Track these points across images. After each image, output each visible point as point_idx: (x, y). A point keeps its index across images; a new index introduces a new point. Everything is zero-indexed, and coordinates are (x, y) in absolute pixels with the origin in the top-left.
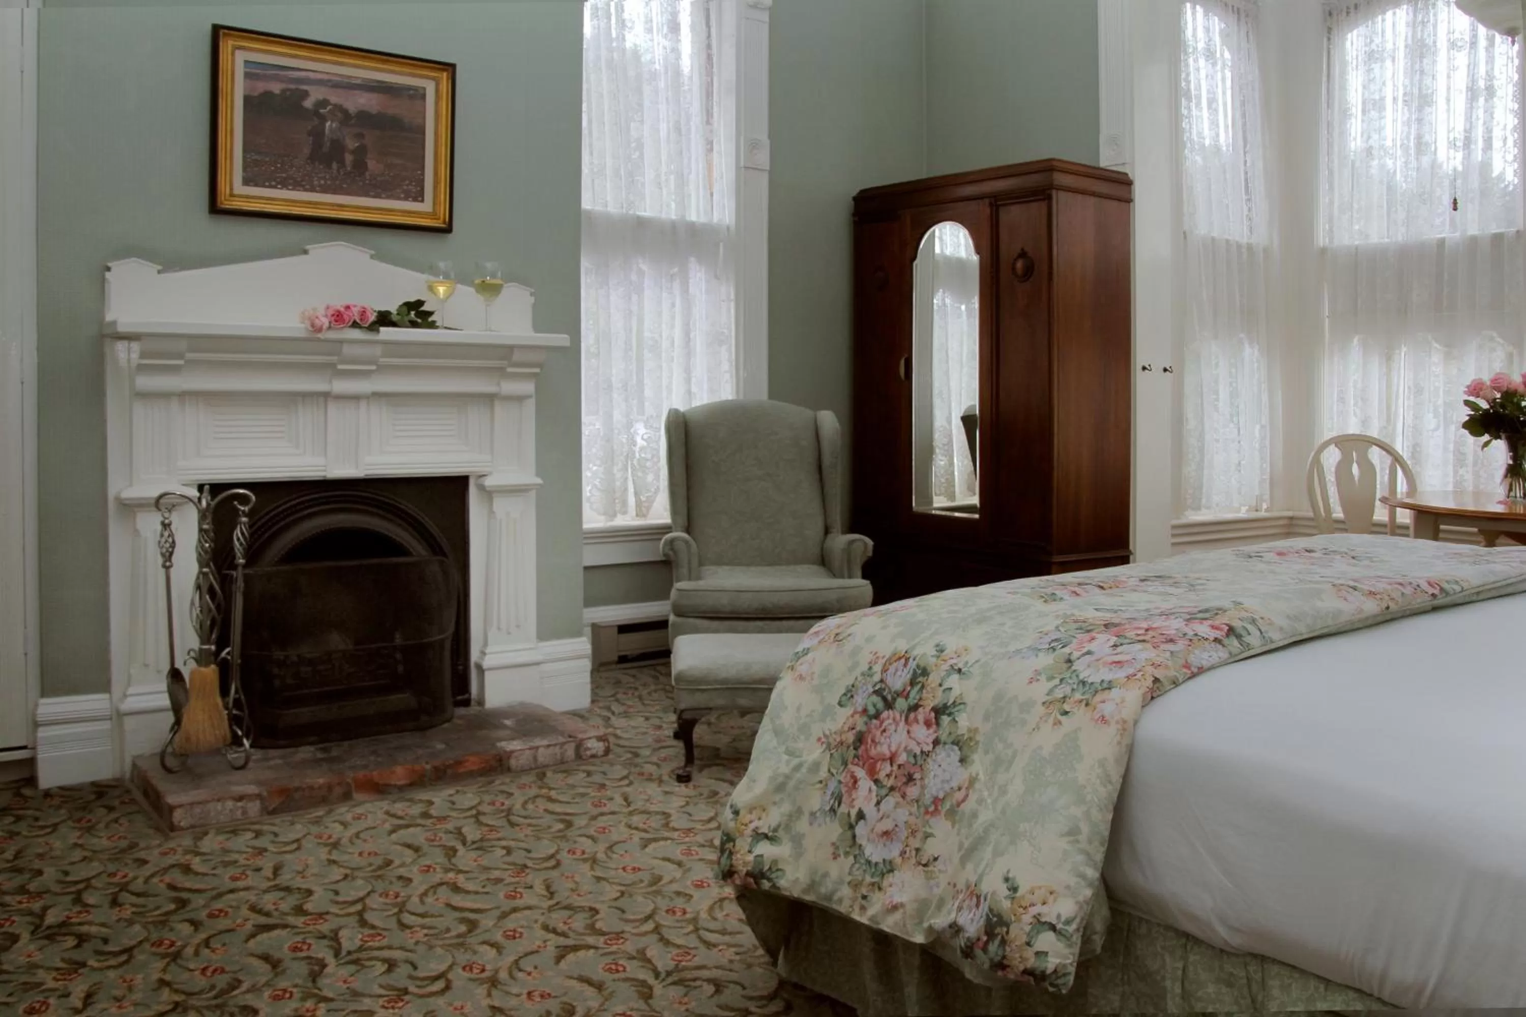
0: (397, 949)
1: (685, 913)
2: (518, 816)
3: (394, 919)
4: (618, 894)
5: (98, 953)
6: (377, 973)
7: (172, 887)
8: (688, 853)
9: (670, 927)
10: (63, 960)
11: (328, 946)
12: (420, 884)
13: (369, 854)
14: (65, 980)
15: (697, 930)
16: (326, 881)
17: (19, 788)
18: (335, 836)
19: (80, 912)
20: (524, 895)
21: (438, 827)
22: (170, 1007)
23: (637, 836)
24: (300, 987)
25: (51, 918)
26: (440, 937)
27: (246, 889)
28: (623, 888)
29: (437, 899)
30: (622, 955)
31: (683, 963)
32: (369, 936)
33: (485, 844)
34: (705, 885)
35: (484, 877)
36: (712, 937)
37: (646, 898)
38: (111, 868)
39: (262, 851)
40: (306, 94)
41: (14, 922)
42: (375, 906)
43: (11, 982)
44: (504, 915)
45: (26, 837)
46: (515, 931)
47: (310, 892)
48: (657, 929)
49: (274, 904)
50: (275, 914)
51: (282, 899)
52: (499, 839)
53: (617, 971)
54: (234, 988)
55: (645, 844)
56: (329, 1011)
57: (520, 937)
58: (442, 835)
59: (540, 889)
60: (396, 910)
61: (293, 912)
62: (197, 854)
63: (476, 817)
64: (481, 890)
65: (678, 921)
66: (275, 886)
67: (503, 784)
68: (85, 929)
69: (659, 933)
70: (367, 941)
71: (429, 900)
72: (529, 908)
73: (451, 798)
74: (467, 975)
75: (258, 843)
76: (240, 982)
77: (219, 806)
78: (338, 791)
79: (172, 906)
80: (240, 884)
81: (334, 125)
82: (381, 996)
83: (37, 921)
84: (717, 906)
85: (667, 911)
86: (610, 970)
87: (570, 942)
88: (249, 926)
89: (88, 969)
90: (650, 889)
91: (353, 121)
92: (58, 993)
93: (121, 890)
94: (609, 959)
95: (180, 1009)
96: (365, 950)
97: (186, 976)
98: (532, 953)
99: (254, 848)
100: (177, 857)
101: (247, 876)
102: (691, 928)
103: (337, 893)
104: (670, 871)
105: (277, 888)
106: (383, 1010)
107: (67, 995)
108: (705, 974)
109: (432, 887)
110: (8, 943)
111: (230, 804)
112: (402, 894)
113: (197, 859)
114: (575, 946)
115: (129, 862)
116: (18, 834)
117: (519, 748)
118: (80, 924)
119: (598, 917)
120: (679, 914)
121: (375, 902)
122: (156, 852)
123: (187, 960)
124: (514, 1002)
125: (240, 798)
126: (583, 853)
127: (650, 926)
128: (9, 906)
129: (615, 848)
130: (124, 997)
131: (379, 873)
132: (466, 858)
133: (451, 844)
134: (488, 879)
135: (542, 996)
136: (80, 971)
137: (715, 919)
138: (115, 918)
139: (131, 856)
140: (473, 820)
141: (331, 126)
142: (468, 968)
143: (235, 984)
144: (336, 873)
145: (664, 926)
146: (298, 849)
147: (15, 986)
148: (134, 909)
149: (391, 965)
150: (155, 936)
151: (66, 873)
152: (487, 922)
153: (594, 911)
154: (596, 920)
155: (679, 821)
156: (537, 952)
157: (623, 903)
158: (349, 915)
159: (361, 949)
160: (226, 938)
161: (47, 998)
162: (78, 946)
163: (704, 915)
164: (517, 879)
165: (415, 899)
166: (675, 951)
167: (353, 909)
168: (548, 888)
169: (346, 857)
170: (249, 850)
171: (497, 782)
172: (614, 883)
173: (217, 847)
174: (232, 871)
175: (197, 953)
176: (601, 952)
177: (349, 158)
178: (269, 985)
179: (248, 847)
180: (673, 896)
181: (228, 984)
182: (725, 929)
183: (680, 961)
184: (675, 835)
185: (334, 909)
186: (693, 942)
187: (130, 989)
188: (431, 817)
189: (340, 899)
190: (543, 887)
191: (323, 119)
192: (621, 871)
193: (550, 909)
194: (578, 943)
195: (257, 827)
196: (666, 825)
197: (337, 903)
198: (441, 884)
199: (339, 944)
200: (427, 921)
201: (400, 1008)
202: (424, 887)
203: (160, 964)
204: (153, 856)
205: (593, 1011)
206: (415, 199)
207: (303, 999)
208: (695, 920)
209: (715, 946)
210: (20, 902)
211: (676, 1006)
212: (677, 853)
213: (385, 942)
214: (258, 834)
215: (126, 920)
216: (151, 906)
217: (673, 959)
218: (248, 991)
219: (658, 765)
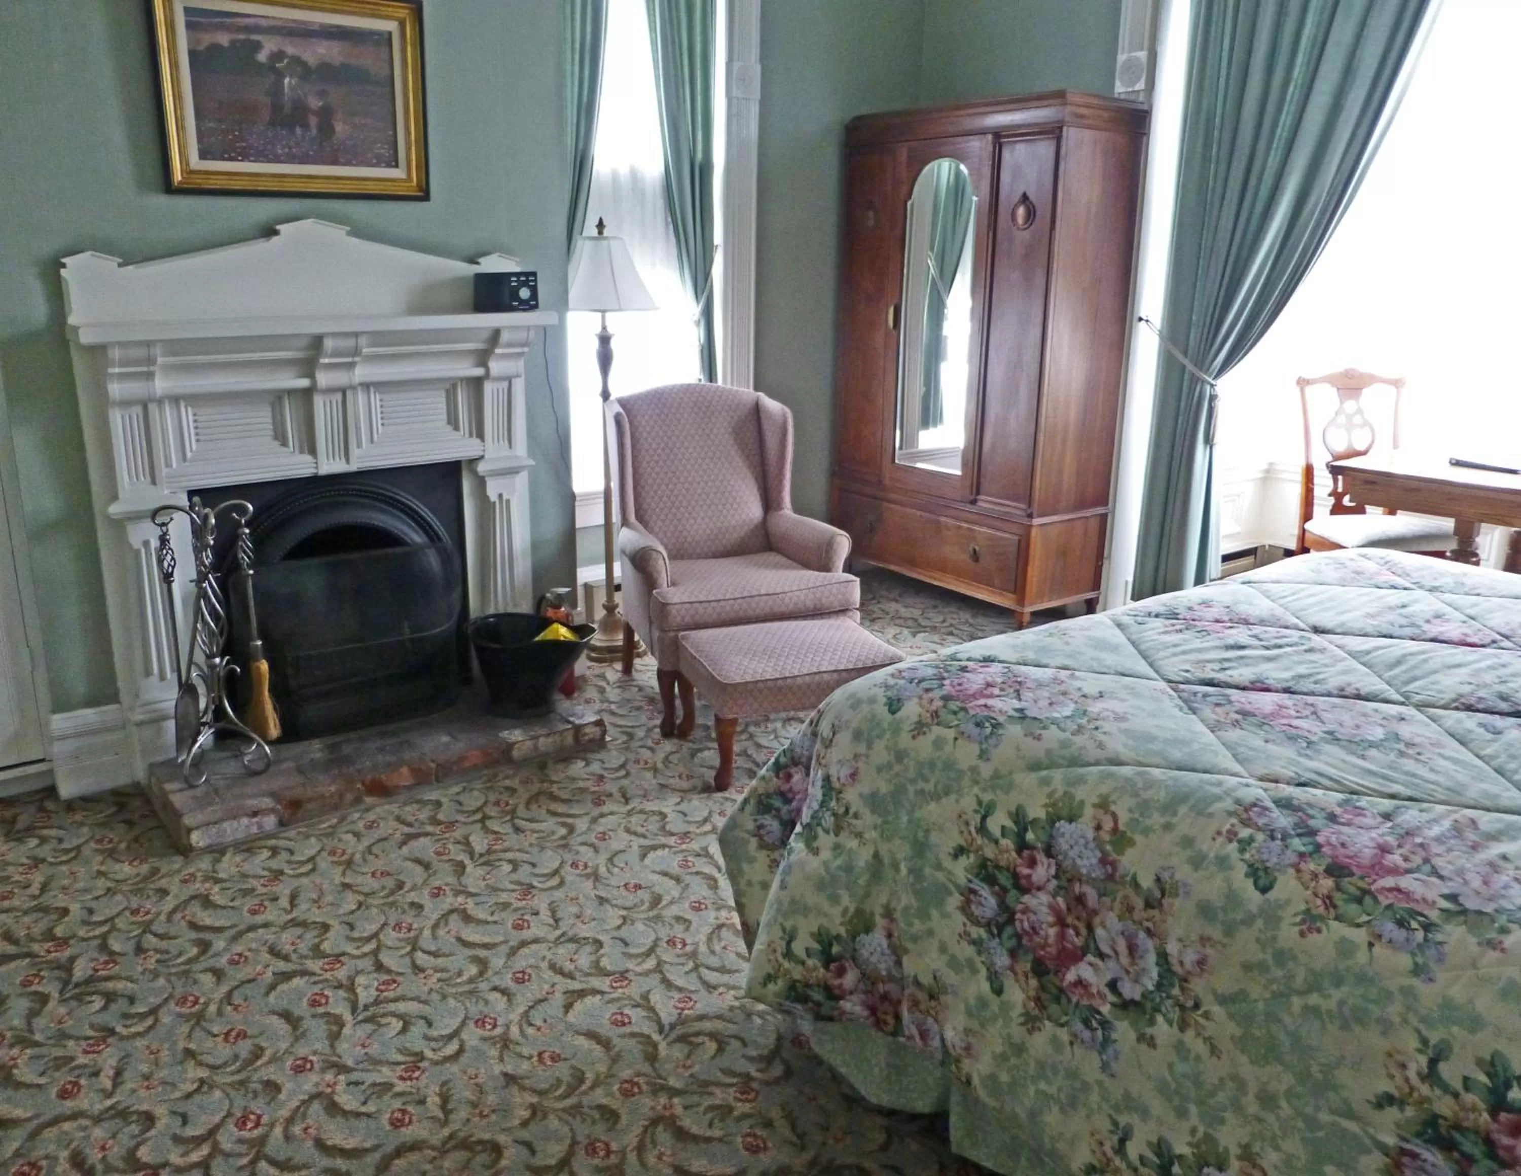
0: (412, 999)
1: (685, 945)
2: (523, 819)
3: (407, 960)
4: (620, 922)
5: (125, 1016)
6: (394, 1033)
7: (193, 926)
8: (685, 864)
9: (672, 964)
10: (92, 1026)
11: (345, 999)
12: (432, 911)
13: (382, 873)
14: (94, 1052)
15: (696, 968)
16: (341, 911)
17: (42, 800)
18: (349, 851)
19: (106, 963)
20: (532, 924)
21: (447, 835)
22: (195, 1086)
23: (637, 842)
24: (320, 1054)
25: (80, 971)
26: (453, 982)
27: (265, 925)
28: (624, 913)
29: (449, 932)
30: (627, 1002)
31: (686, 1012)
32: (384, 983)
33: (492, 858)
34: (703, 907)
35: (492, 900)
36: (712, 977)
37: (646, 925)
38: (135, 903)
39: (277, 875)
40: (258, 46)
41: (43, 978)
42: (390, 943)
43: (43, 1056)
44: (513, 952)
45: (51, 864)
46: (523, 972)
47: (326, 927)
48: (659, 968)
49: (293, 944)
50: (294, 957)
51: (299, 937)
52: (505, 851)
53: (624, 1024)
54: (258, 1057)
55: (644, 853)
56: (348, 1084)
57: (529, 980)
58: (450, 846)
59: (545, 915)
60: (408, 949)
61: (311, 954)
62: (217, 881)
63: (482, 821)
64: (490, 919)
65: (678, 956)
66: (292, 920)
67: (507, 777)
68: (110, 985)
69: (661, 972)
70: (382, 991)
71: (441, 932)
72: (536, 941)
73: (457, 798)
74: (480, 1032)
75: (274, 864)
76: (262, 1049)
77: (235, 823)
78: (349, 797)
79: (195, 951)
80: (259, 919)
81: (293, 82)
82: (399, 1063)
83: (64, 975)
84: (715, 936)
85: (668, 942)
86: (615, 1023)
87: (576, 986)
88: (268, 976)
89: (116, 1037)
90: (651, 914)
91: (314, 76)
92: (88, 1071)
93: (144, 932)
94: (613, 1008)
95: (205, 1088)
96: (381, 1002)
97: (209, 1043)
98: (541, 1001)
99: (270, 870)
100: (198, 885)
101: (265, 908)
102: (691, 965)
103: (352, 927)
104: (670, 890)
105: (295, 923)
106: (400, 1082)
107: (96, 1074)
108: (707, 1026)
109: (443, 916)
110: (37, 1006)
111: (245, 821)
112: (415, 926)
113: (216, 888)
114: (582, 990)
115: (151, 893)
116: (43, 860)
117: (520, 739)
118: (108, 979)
119: (602, 951)
120: (680, 946)
121: (390, 937)
122: (177, 879)
123: (211, 1021)
124: (525, 1066)
125: (255, 814)
126: (586, 866)
127: (650, 963)
128: (38, 956)
129: (616, 860)
130: (151, 1073)
131: (391, 899)
132: (474, 876)
133: (459, 858)
134: (496, 904)
135: (553, 1059)
136: (110, 1040)
137: (713, 952)
138: (140, 969)
139: (152, 886)
140: (479, 825)
141: (290, 83)
142: (480, 1023)
143: (258, 1052)
144: (350, 902)
145: (665, 962)
146: (313, 870)
147: (46, 1063)
148: (158, 956)
149: (407, 1024)
150: (179, 992)
151: (91, 911)
152: (497, 961)
153: (599, 944)
154: (603, 955)
155: (675, 824)
156: (546, 1000)
157: (624, 933)
158: (365, 955)
159: (377, 1002)
160: (248, 990)
161: (79, 1076)
162: (105, 1008)
163: (703, 948)
164: (524, 902)
165: (427, 933)
166: (677, 996)
167: (368, 948)
168: (553, 913)
169: (360, 879)
170: (266, 873)
171: (501, 776)
172: (616, 906)
173: (234, 870)
174: (250, 903)
175: (220, 1013)
176: (607, 997)
177: (313, 121)
178: (291, 1053)
179: (264, 869)
180: (673, 922)
181: (251, 1052)
182: (724, 967)
183: (683, 1009)
184: (672, 841)
185: (350, 948)
186: (692, 983)
187: (157, 1063)
188: (439, 823)
189: (356, 934)
190: (549, 914)
191: (280, 75)
192: (622, 889)
193: (557, 942)
194: (584, 986)
195: (273, 842)
196: (663, 828)
197: (354, 940)
198: (452, 911)
199: (356, 995)
200: (440, 962)
201: (417, 1079)
202: (435, 916)
203: (185, 1029)
204: (174, 885)
205: (602, 1077)
206: (389, 165)
207: (323, 1070)
208: (694, 955)
209: (715, 988)
210: (49, 952)
211: (680, 1070)
212: (674, 864)
213: (399, 991)
214: (275, 851)
215: (151, 971)
216: (174, 952)
217: (677, 1008)
218: (269, 1062)
219: (651, 749)
